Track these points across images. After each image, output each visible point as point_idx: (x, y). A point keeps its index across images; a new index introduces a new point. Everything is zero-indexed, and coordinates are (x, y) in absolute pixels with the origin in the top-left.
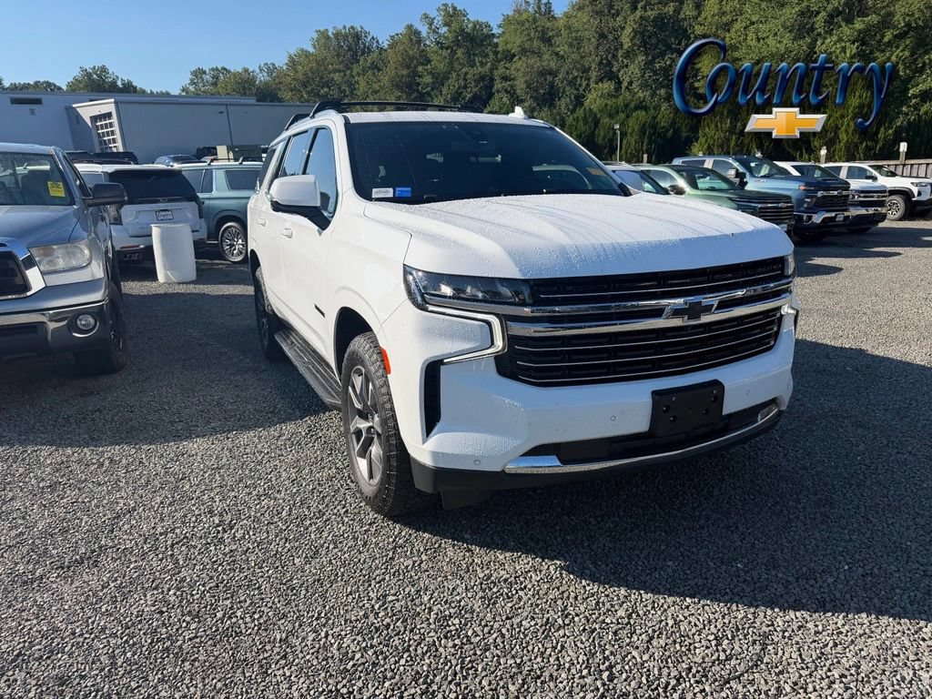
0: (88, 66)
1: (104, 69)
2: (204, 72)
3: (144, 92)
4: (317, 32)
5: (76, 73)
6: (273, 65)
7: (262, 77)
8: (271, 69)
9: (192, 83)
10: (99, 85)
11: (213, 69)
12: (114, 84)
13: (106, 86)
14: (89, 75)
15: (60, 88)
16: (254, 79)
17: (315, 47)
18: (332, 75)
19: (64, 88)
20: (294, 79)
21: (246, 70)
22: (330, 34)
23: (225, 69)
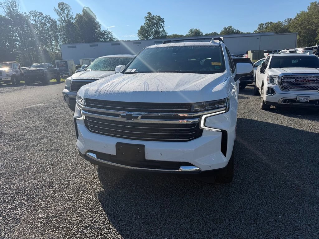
0: (226, 27)
1: (231, 27)
2: (264, 24)
3: (242, 33)
4: (311, 3)
5: (223, 29)
6: (291, 19)
7: (285, 24)
8: (289, 21)
9: (259, 28)
10: (228, 32)
11: (267, 23)
12: (233, 31)
13: (231, 32)
14: (226, 29)
15: (218, 34)
16: (282, 24)
17: (309, 9)
18: (313, 20)
19: (219, 34)
20: (296, 23)
21: (279, 22)
22: (317, 3)
23: (271, 22)
